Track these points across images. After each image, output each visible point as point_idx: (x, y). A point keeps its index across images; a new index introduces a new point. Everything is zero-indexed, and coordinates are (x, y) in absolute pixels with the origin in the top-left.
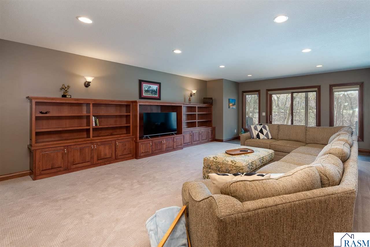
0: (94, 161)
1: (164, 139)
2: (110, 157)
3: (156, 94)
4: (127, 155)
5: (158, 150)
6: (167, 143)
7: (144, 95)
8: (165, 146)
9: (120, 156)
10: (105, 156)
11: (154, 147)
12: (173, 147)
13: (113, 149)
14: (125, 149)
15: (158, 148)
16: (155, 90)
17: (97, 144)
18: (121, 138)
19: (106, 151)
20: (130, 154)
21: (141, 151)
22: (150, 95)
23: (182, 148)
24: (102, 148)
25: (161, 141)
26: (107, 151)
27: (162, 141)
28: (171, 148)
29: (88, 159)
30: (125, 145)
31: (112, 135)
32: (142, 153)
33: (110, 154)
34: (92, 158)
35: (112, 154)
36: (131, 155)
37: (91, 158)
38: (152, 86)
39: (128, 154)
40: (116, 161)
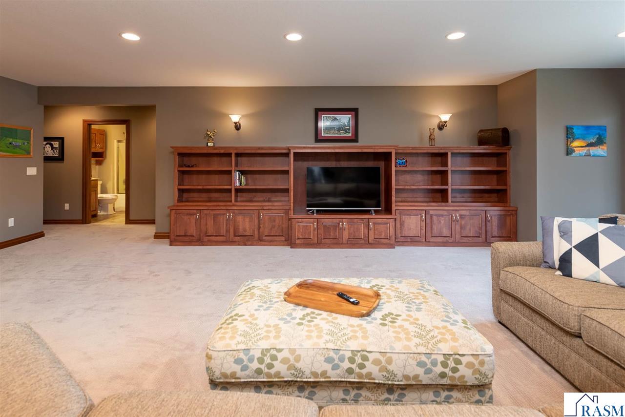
0: (231, 237)
1: (344, 220)
2: (251, 235)
3: (347, 132)
4: (277, 237)
5: (329, 238)
6: (352, 229)
7: (322, 135)
8: (346, 235)
9: (265, 236)
10: (244, 232)
11: (321, 231)
12: (367, 239)
13: (256, 223)
14: (273, 227)
15: (330, 235)
16: (346, 124)
17: (233, 213)
18: (267, 208)
19: (245, 224)
20: (282, 237)
21: (295, 234)
22: (334, 133)
23: (391, 246)
24: (239, 218)
25: (338, 222)
26: (247, 226)
27: (339, 224)
28: (362, 242)
29: (223, 231)
30: (275, 221)
31: (269, 201)
32: (298, 239)
33: (252, 231)
34: (228, 231)
35: (254, 231)
36: (283, 239)
37: (226, 231)
38: (338, 116)
39: (279, 236)
40: (260, 243)
